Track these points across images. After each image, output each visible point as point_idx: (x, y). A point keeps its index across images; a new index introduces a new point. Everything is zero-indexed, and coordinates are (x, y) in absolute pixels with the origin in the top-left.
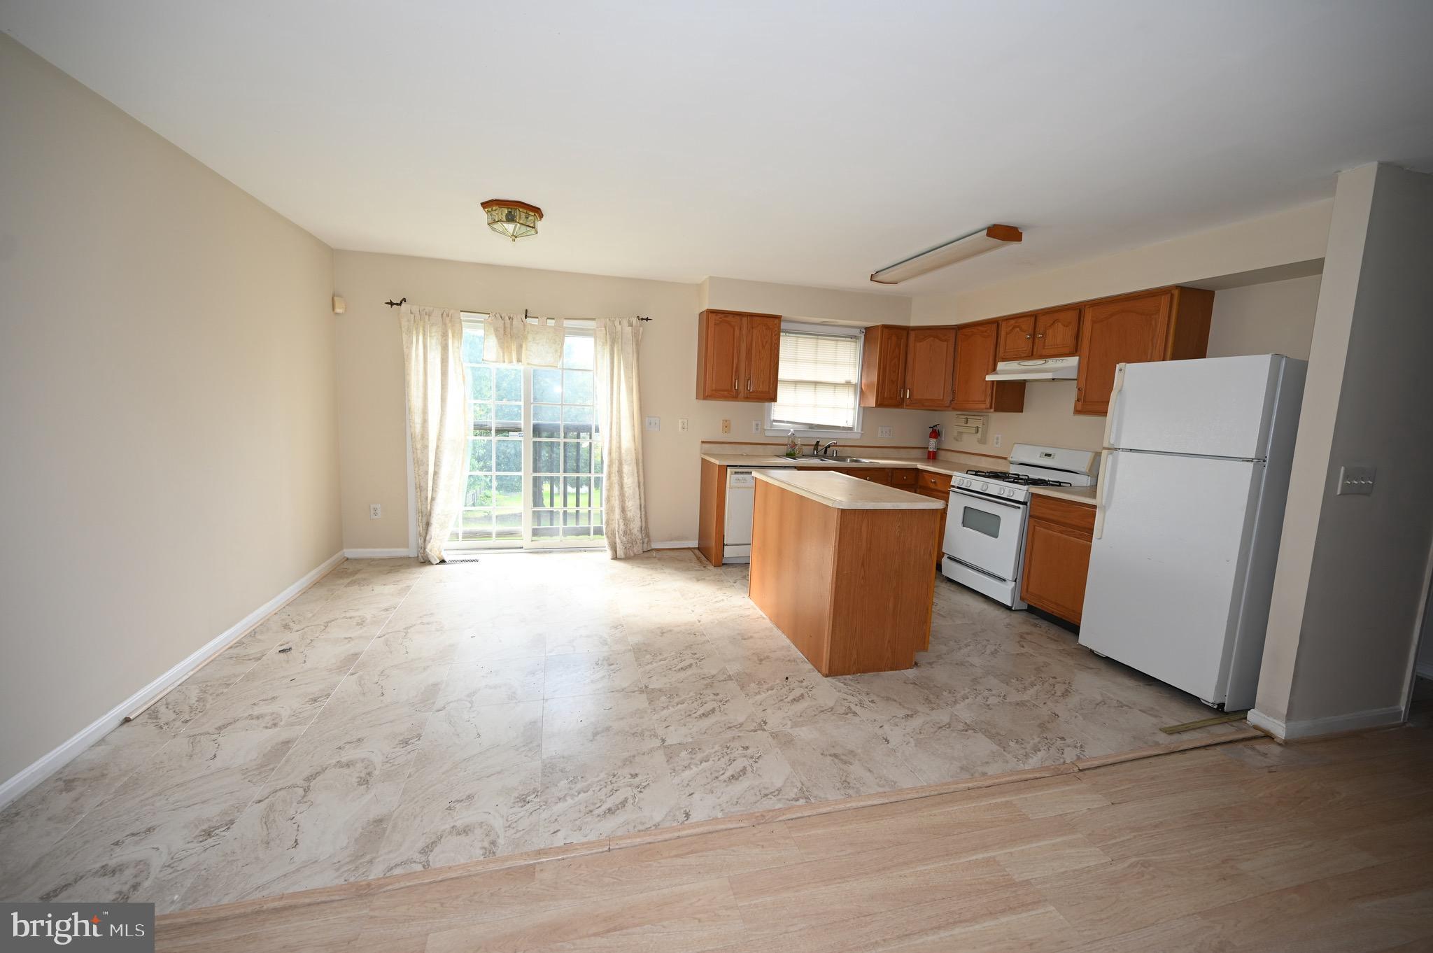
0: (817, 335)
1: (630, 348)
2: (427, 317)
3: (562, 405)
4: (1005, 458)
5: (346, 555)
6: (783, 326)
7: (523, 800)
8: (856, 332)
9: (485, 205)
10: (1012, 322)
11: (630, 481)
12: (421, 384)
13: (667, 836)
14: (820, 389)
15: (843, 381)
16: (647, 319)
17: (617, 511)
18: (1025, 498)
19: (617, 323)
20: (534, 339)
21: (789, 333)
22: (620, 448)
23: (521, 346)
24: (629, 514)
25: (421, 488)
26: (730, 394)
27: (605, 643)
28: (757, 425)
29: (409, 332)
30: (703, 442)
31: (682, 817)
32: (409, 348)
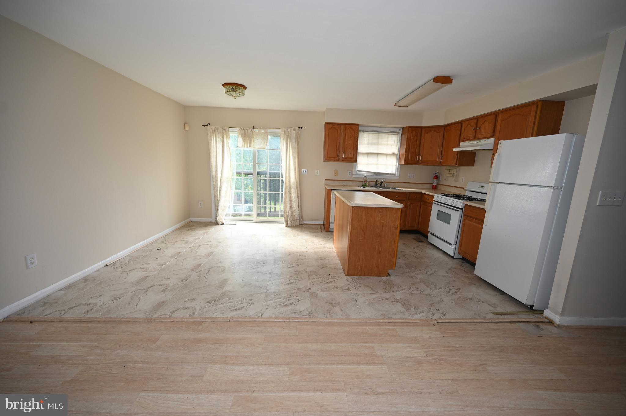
0: (379, 132)
1: (294, 140)
2: (217, 130)
3: (268, 164)
4: (464, 188)
5: (191, 220)
6: (360, 128)
7: (210, 302)
8: (398, 130)
9: (224, 85)
10: (467, 122)
11: (294, 195)
12: (215, 156)
13: (251, 320)
14: (379, 156)
15: (390, 152)
16: (301, 128)
17: (288, 207)
18: (462, 206)
19: (289, 130)
20: (256, 137)
21: (365, 131)
22: (290, 181)
23: (251, 141)
24: (294, 209)
25: (215, 196)
26: (336, 159)
27: (266, 256)
28: (350, 172)
29: (211, 136)
30: (325, 180)
31: (259, 315)
32: (211, 143)
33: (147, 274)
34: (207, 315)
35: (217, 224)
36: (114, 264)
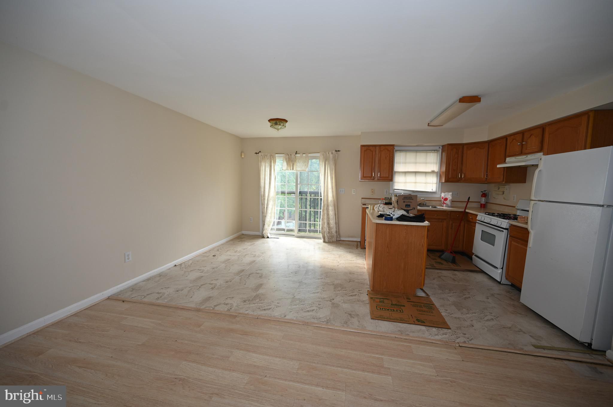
0: (417, 151)
1: (332, 163)
2: (266, 157)
3: (308, 184)
4: (514, 207)
5: (243, 233)
6: (396, 148)
7: (245, 301)
8: (437, 148)
9: (270, 121)
10: (512, 137)
11: (331, 213)
12: (264, 179)
14: (418, 175)
15: (430, 170)
16: (339, 151)
17: (326, 224)
18: (506, 226)
19: (327, 153)
20: (298, 161)
21: (402, 151)
22: (327, 200)
23: (294, 164)
24: (331, 226)
25: (263, 213)
26: (371, 178)
27: (299, 267)
28: (387, 191)
29: (261, 162)
30: (362, 198)
31: (283, 316)
32: (261, 167)
33: (202, 274)
34: (241, 311)
35: (263, 237)
36: (181, 265)
